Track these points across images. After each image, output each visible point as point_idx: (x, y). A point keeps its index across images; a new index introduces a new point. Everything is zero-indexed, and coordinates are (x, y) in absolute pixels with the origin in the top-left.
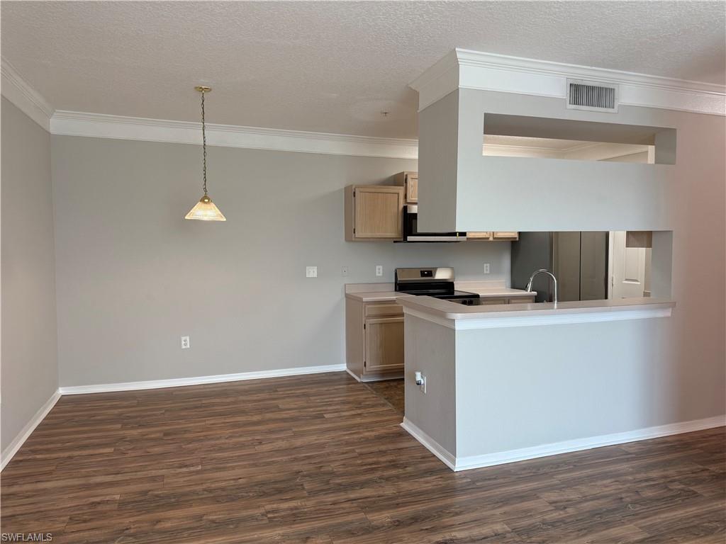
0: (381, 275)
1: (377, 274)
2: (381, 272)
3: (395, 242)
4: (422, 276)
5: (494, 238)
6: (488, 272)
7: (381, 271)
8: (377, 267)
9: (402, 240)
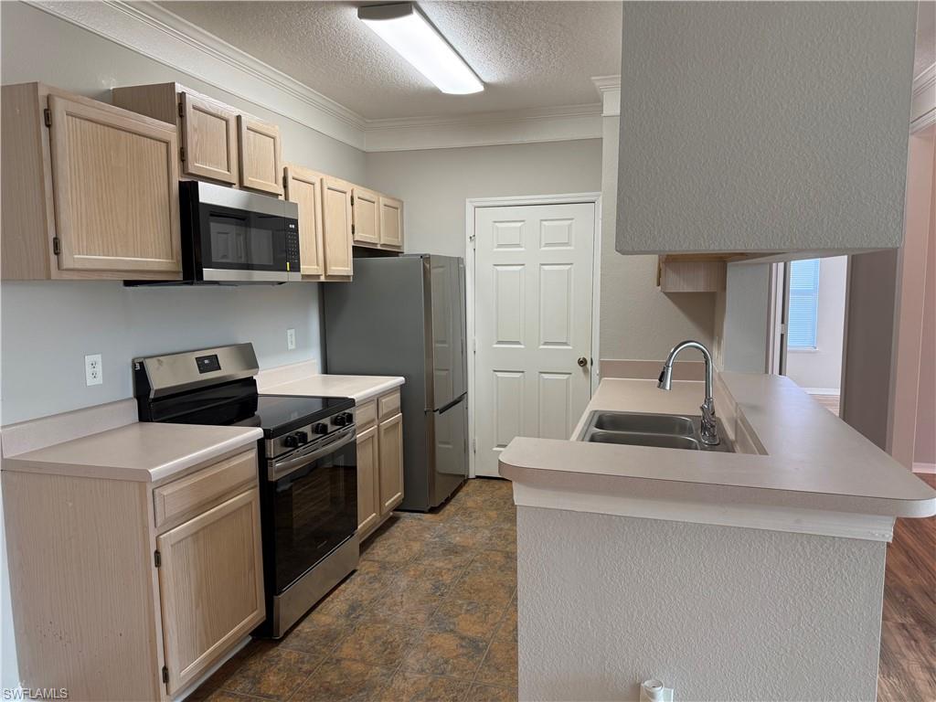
0: (99, 380)
1: (90, 382)
2: (100, 374)
3: (128, 283)
4: (201, 372)
5: (326, 277)
6: (293, 347)
7: (99, 368)
8: (89, 359)
9: (180, 277)
